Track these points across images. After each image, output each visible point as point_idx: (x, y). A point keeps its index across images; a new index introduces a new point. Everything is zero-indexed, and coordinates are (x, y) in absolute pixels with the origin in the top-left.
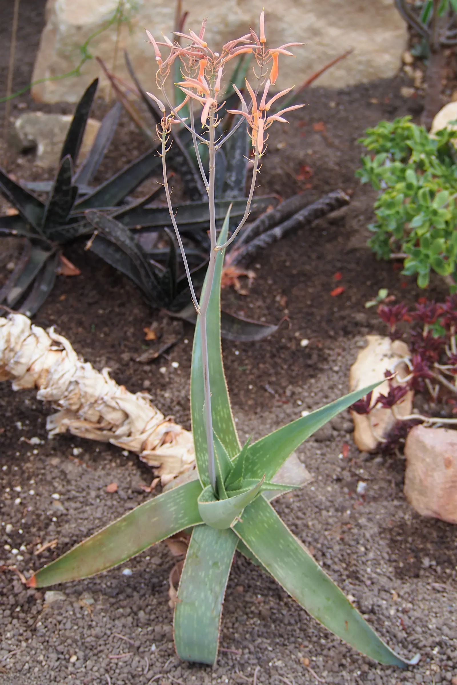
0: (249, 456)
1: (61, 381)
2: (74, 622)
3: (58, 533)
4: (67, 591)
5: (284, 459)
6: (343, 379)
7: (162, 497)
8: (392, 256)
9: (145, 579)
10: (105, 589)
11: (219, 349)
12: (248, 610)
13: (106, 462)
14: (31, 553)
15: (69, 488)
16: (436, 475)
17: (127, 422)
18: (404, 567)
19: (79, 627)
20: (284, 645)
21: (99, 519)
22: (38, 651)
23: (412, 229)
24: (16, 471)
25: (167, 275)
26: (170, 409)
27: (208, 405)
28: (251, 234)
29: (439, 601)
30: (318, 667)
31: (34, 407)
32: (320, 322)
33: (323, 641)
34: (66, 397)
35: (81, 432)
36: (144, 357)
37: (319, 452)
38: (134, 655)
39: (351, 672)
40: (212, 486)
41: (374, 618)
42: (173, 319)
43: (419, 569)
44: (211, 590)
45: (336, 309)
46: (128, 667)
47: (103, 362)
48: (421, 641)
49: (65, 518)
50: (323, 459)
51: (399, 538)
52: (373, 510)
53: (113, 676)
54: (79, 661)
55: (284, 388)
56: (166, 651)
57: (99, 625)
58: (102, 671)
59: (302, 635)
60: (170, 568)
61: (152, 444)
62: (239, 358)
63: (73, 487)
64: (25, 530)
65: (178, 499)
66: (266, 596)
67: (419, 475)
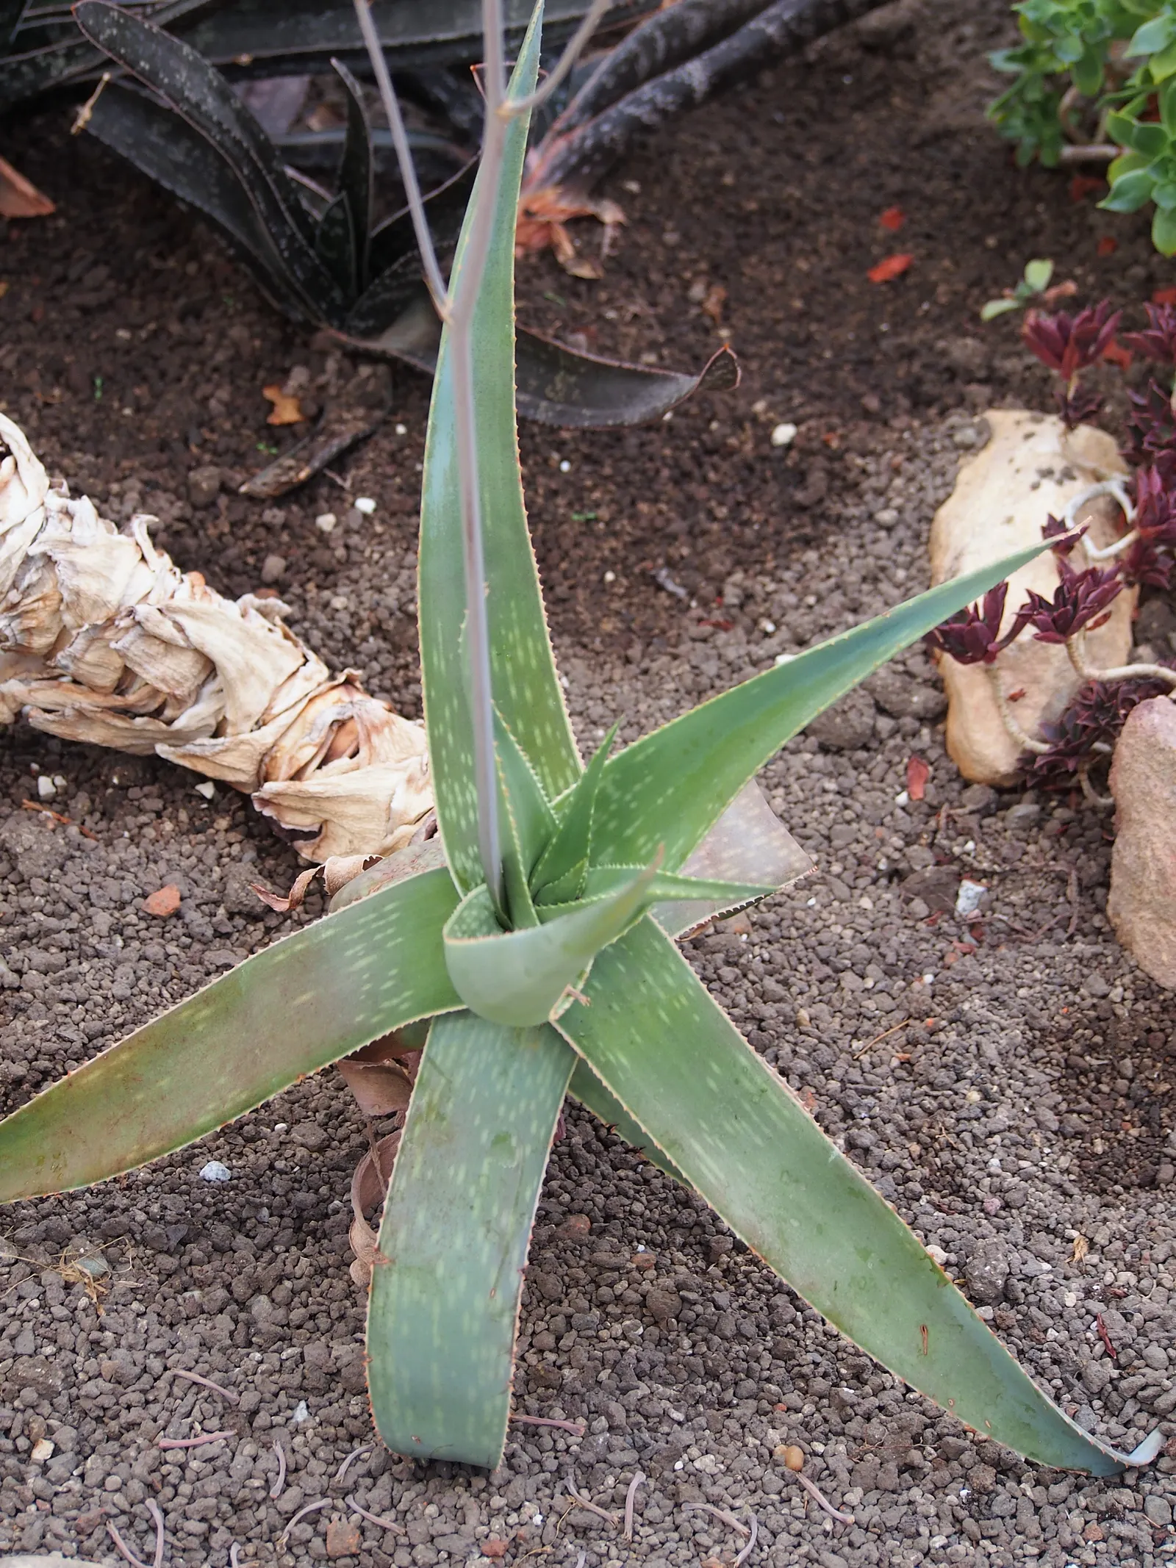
0: (611, 789)
1: (1, 556)
2: (43, 1330)
4: (21, 1234)
5: (722, 799)
6: (909, 549)
7: (327, 926)
8: (1068, 151)
9: (273, 1194)
10: (142, 1225)
11: (508, 446)
12: (605, 1292)
13: (143, 819)
15: (26, 901)
17: (212, 687)
18: (1109, 1153)
19: (60, 1350)
20: (722, 1404)
21: (122, 1000)
23: (1136, 61)
25: (338, 214)
26: (350, 646)
27: (476, 621)
28: (610, 83)
30: (833, 1474)
32: (832, 367)
33: (847, 1392)
34: (13, 606)
35: (63, 721)
36: (264, 481)
37: (831, 785)
38: (240, 1436)
39: (938, 1489)
40: (490, 890)
41: (1012, 1316)
42: (356, 357)
43: (1158, 1159)
44: (488, 1225)
45: (884, 326)
46: (221, 1474)
47: (133, 496)
48: (1164, 1391)
49: (14, 1000)
50: (846, 807)
51: (1092, 1061)
52: (1006, 972)
53: (170, 1505)
54: (61, 1458)
55: (720, 579)
56: (341, 1424)
57: (124, 1342)
58: (136, 1487)
59: (780, 1373)
60: (354, 1157)
61: (292, 760)
62: (570, 482)
63: (38, 901)
65: (379, 930)
66: (662, 1246)
67: (1156, 859)
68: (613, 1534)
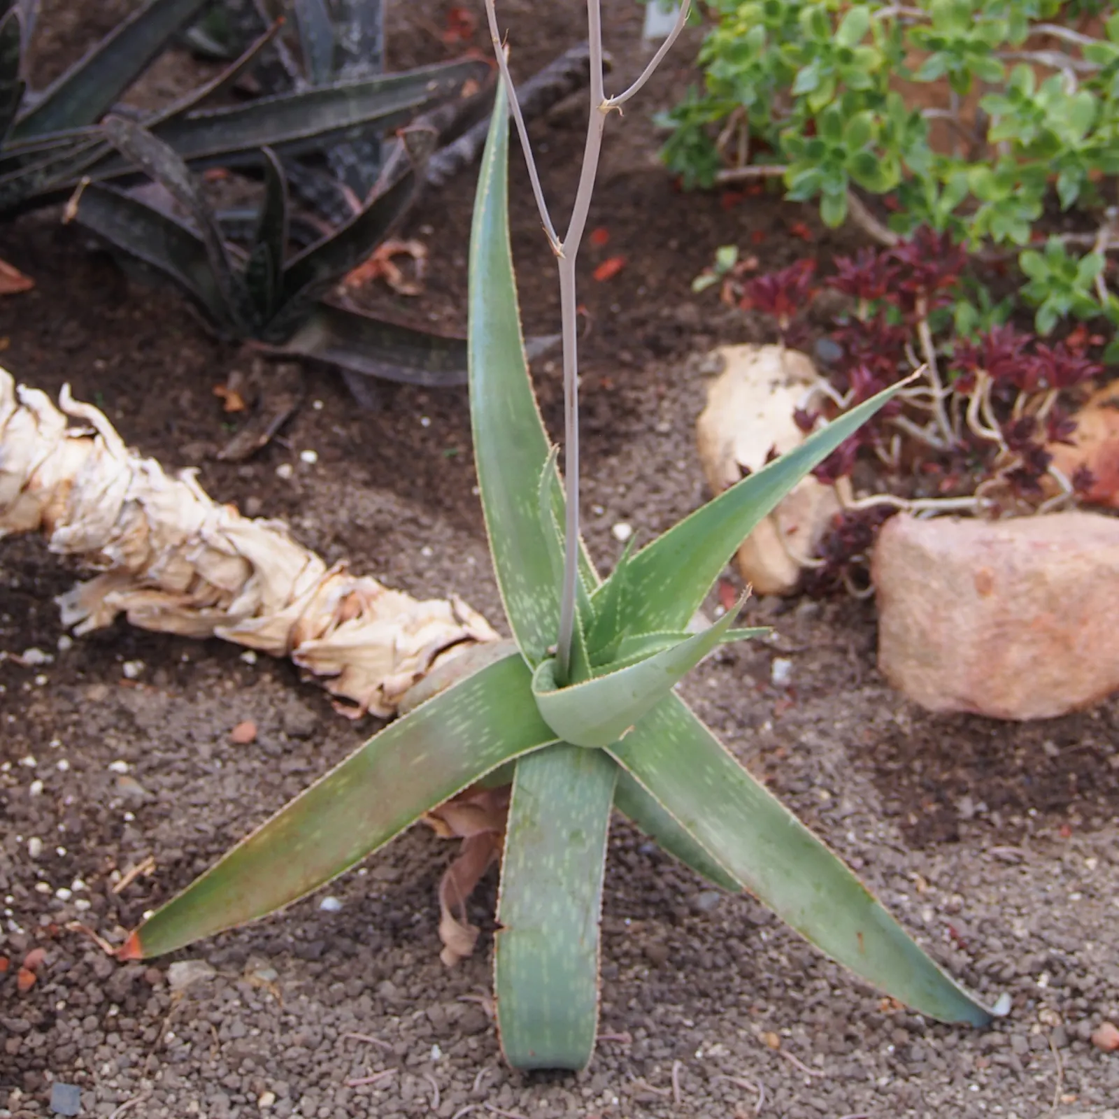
0: (628, 585)
1: (105, 504)
2: (247, 1020)
3: (151, 842)
4: (214, 958)
6: (684, 447)
8: (723, 175)
9: (374, 915)
10: (293, 944)
12: (616, 950)
13: (211, 681)
14: (104, 892)
15: (146, 744)
16: (957, 615)
17: (252, 582)
18: (920, 823)
19: (262, 1031)
20: (715, 1012)
21: (232, 801)
22: (183, 1093)
23: (798, 97)
24: (11, 725)
29: (1016, 882)
30: (801, 1048)
31: (15, 583)
33: (793, 994)
34: (115, 539)
35: (152, 618)
36: (233, 448)
38: (400, 1072)
39: (874, 1048)
42: (272, 360)
43: (956, 823)
44: (573, 893)
45: (615, 308)
46: (396, 1099)
48: (1006, 966)
49: (157, 810)
51: (892, 765)
52: (825, 714)
54: (281, 1103)
56: (466, 1056)
57: (304, 1021)
58: (341, 1113)
59: (748, 987)
61: (315, 626)
62: (433, 431)
63: (156, 743)
64: (72, 847)
65: (471, 703)
66: (642, 918)
67: (917, 623)
68: (667, 1104)
